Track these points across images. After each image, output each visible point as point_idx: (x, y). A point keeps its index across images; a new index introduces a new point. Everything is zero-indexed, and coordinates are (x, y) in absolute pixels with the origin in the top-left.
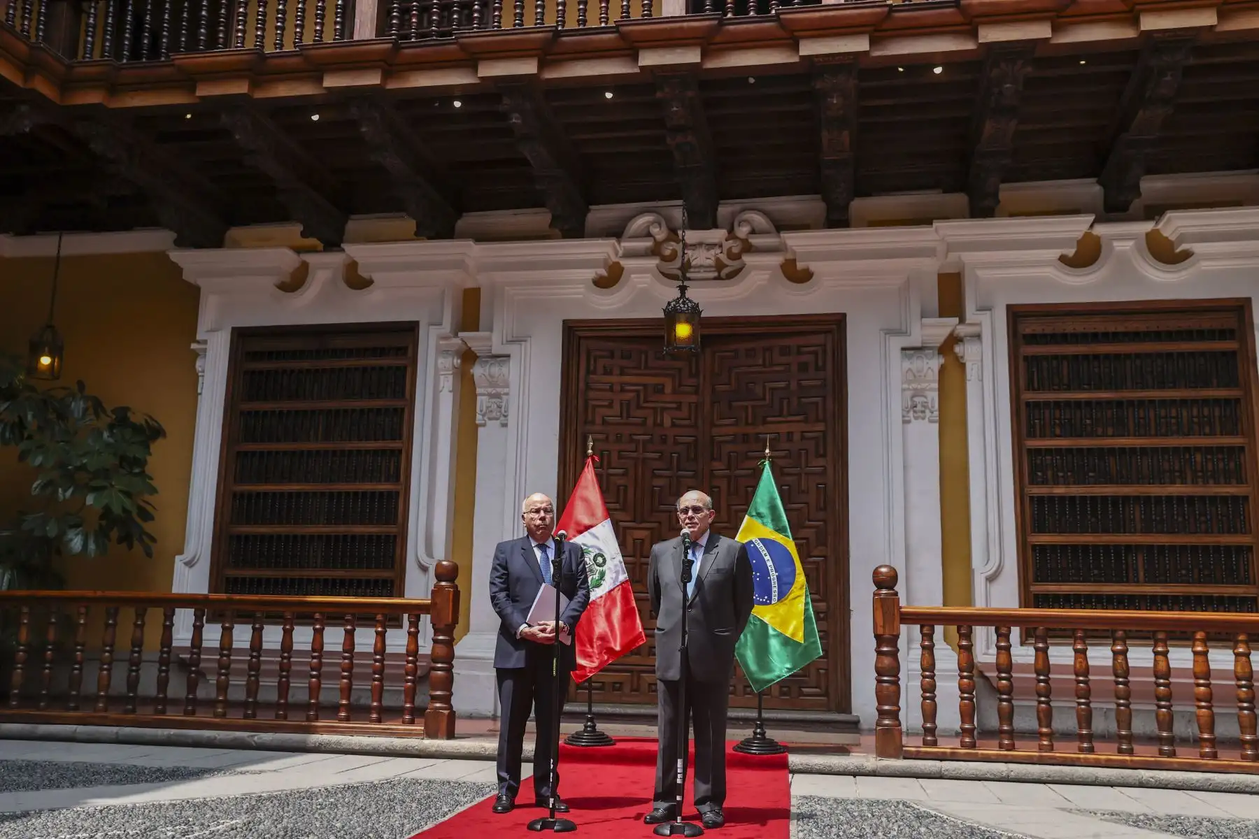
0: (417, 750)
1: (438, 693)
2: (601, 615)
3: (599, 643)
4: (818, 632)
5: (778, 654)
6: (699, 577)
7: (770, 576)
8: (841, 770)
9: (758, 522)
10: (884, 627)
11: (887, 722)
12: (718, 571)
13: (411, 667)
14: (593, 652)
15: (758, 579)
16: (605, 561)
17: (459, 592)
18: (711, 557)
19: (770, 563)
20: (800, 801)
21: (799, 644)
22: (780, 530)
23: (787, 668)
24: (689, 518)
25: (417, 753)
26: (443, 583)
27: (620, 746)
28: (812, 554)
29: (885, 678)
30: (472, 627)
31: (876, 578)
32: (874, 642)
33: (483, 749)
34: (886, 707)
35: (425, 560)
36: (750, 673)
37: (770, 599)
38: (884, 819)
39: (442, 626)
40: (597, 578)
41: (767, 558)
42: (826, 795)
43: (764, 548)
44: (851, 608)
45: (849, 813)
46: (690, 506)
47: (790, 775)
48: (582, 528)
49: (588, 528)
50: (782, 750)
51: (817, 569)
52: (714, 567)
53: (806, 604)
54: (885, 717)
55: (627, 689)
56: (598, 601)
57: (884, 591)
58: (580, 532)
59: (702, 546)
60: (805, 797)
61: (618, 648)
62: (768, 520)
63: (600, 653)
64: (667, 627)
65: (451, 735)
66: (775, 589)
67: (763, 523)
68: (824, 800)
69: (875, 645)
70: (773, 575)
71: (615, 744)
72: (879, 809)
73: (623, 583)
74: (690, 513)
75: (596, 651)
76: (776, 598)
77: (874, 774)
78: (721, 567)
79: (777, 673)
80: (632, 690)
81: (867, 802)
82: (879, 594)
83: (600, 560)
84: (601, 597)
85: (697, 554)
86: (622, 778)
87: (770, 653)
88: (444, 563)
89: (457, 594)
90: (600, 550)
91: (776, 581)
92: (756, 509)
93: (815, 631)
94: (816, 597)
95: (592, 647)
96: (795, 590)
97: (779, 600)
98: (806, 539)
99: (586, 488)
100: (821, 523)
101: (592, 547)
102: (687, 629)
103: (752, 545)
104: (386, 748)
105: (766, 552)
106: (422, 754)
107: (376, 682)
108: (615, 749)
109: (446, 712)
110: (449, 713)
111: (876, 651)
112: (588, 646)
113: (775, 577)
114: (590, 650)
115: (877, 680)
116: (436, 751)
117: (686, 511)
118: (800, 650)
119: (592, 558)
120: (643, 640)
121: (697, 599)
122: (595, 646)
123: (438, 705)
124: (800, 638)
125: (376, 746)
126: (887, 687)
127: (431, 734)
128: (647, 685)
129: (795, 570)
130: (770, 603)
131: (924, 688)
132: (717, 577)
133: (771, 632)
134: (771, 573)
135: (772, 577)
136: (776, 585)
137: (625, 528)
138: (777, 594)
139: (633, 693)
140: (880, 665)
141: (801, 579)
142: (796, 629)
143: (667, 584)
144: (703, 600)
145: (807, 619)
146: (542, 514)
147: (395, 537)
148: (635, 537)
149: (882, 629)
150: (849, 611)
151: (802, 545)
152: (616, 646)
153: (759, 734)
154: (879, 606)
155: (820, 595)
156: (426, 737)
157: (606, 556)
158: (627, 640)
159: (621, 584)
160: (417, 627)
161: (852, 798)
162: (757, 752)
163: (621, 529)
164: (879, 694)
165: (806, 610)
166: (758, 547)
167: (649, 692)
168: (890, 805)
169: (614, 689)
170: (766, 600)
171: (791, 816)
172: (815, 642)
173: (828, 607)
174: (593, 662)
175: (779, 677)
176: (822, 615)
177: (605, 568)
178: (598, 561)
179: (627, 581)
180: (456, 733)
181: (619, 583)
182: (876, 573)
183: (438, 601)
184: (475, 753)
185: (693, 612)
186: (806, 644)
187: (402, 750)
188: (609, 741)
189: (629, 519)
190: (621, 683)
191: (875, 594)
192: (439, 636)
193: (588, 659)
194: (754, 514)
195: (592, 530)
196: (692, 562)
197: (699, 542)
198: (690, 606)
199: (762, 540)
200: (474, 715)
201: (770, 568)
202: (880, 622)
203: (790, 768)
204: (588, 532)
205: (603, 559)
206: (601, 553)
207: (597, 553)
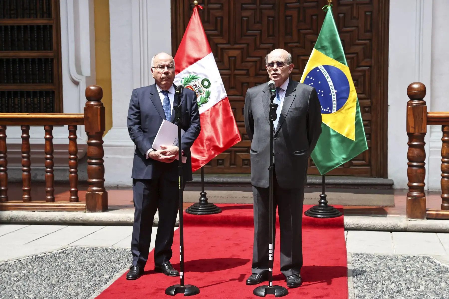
0: (82, 220)
1: (94, 180)
2: (208, 123)
3: (208, 143)
4: (363, 120)
5: (337, 148)
6: (282, 115)
7: (331, 93)
8: (382, 228)
9: (322, 53)
10: (414, 128)
11: (415, 194)
12: (296, 109)
13: (73, 163)
14: (204, 149)
15: (322, 95)
16: (209, 84)
17: (104, 108)
18: (291, 98)
19: (331, 84)
20: (354, 258)
21: (352, 141)
22: (339, 58)
23: (343, 158)
24: (274, 70)
25: (82, 222)
26: (92, 103)
27: (225, 213)
28: (361, 65)
29: (415, 164)
30: (114, 124)
31: (410, 92)
34: (415, 184)
35: (76, 77)
36: (318, 162)
37: (331, 109)
38: (414, 275)
39: (93, 133)
40: (205, 97)
41: (329, 79)
42: (372, 253)
43: (326, 72)
44: (389, 104)
45: (389, 269)
46: (275, 62)
47: (346, 232)
48: (192, 61)
49: (196, 60)
50: (339, 214)
51: (364, 76)
52: (293, 106)
53: (357, 113)
54: (414, 190)
55: (227, 164)
56: (206, 113)
57: (415, 102)
58: (191, 63)
59: (284, 90)
60: (357, 254)
61: (221, 146)
62: (330, 51)
63: (209, 150)
64: (259, 150)
65: (105, 208)
66: (334, 102)
67: (326, 54)
68: (369, 257)
70: (333, 92)
71: (221, 212)
72: (411, 265)
73: (224, 99)
74: (275, 66)
76: (336, 109)
77: (405, 230)
78: (298, 106)
79: (336, 162)
80: (231, 164)
81: (402, 258)
82: (412, 104)
83: (206, 83)
84: (208, 110)
86: (228, 240)
87: (332, 148)
88: (92, 88)
89: (103, 110)
90: (206, 76)
91: (335, 96)
92: (321, 44)
93: (363, 133)
94: (362, 96)
95: (203, 145)
96: (349, 102)
98: (357, 53)
99: (194, 30)
100: (368, 41)
101: (200, 74)
102: (274, 152)
104: (60, 220)
105: (328, 75)
106: (85, 222)
107: (49, 174)
108: (222, 217)
109: (101, 193)
110: (103, 194)
111: (409, 145)
112: (200, 145)
113: (335, 93)
114: (202, 148)
115: (408, 165)
116: (95, 220)
117: (272, 64)
118: (352, 145)
119: (200, 82)
120: (239, 139)
121: (281, 130)
122: (205, 145)
123: (95, 189)
124: (352, 137)
125: (52, 218)
126: (416, 170)
127: (91, 208)
128: (241, 161)
130: (331, 112)
131: (443, 169)
133: (332, 133)
134: (332, 91)
135: (332, 94)
136: (336, 99)
137: (222, 49)
138: (336, 105)
139: (232, 166)
140: (410, 155)
141: (353, 94)
142: (350, 131)
143: (258, 119)
144: (285, 132)
145: (357, 124)
146: (166, 69)
147: (52, 60)
148: (230, 55)
149: (413, 129)
150: (387, 106)
151: (353, 58)
152: (219, 144)
153: (323, 203)
154: (411, 112)
155: (366, 95)
156: (87, 211)
157: (210, 80)
158: (228, 140)
159: (222, 100)
160: (75, 134)
161: (391, 255)
162: (322, 216)
163: (219, 51)
164: (410, 174)
165: (357, 117)
166: (323, 72)
167: (243, 165)
168: (418, 260)
169: (218, 164)
170: (329, 110)
171: (349, 273)
172: (363, 140)
173: (372, 103)
174: (204, 156)
175: (337, 164)
176: (367, 109)
177: (210, 89)
178: (204, 85)
179: (226, 98)
180: (109, 204)
181: (221, 100)
182: (410, 89)
183: (89, 115)
184: (123, 221)
185: (278, 139)
186: (357, 141)
187: (70, 221)
188: (218, 210)
189: (225, 42)
190: (223, 160)
191: (408, 104)
192: (92, 140)
193: (201, 154)
194: (319, 47)
195: (199, 62)
198: (276, 136)
199: (325, 66)
200: (119, 186)
201: (331, 87)
202: (412, 124)
203: (345, 227)
204: (197, 63)
205: (208, 83)
206: (207, 78)
207: (204, 78)
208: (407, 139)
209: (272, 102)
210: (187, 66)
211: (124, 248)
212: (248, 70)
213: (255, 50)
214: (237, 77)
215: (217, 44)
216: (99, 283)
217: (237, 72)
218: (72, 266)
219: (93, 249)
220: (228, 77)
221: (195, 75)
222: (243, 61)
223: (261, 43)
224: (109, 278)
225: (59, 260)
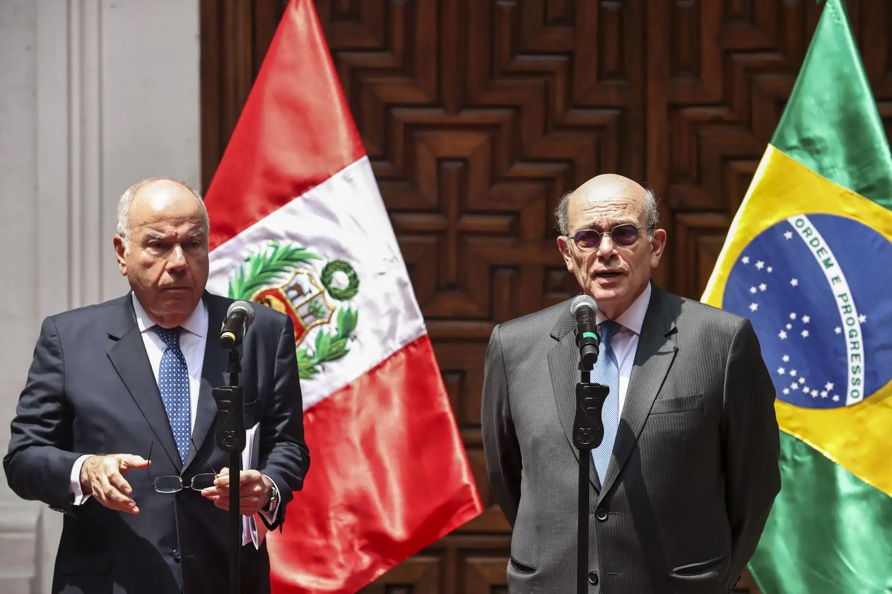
2: (349, 440)
3: (349, 519)
6: (624, 427)
7: (841, 326)
9: (804, 163)
12: (678, 403)
14: (329, 547)
15: (806, 333)
16: (354, 282)
18: (659, 363)
19: (840, 287)
22: (871, 190)
24: (602, 258)
37: (842, 390)
40: (334, 333)
41: (833, 271)
43: (823, 244)
46: (604, 225)
49: (301, 187)
52: (668, 394)
56: (338, 397)
58: (281, 199)
59: (631, 333)
61: (397, 531)
63: (349, 549)
64: (542, 561)
66: (856, 363)
67: (822, 171)
73: (413, 344)
74: (607, 244)
75: (337, 544)
76: (861, 388)
78: (684, 393)
83: (341, 279)
84: (348, 388)
85: (618, 354)
90: (339, 249)
92: (799, 129)
95: (324, 530)
101: (317, 241)
102: (595, 568)
103: (789, 235)
105: (829, 254)
112: (313, 531)
113: (857, 327)
114: (320, 542)
119: (317, 275)
121: (621, 487)
122: (334, 530)
130: (843, 403)
132: (673, 423)
134: (844, 317)
135: (847, 329)
136: (861, 351)
138: (861, 375)
144: (637, 496)
152: (393, 524)
157: (357, 267)
158: (426, 509)
159: (406, 348)
166: (807, 241)
170: (831, 394)
174: (328, 575)
177: (355, 303)
178: (333, 285)
179: (422, 339)
181: (399, 346)
185: (613, 520)
193: (314, 567)
194: (793, 141)
196: (602, 392)
197: (620, 320)
198: (605, 507)
201: (840, 302)
205: (350, 278)
206: (343, 258)
207: (331, 260)
209: (586, 377)
210: (264, 213)
212: (517, 213)
215: (388, 107)
217: (469, 221)
220: (432, 240)
221: (296, 245)
222: (494, 179)
223: (572, 104)
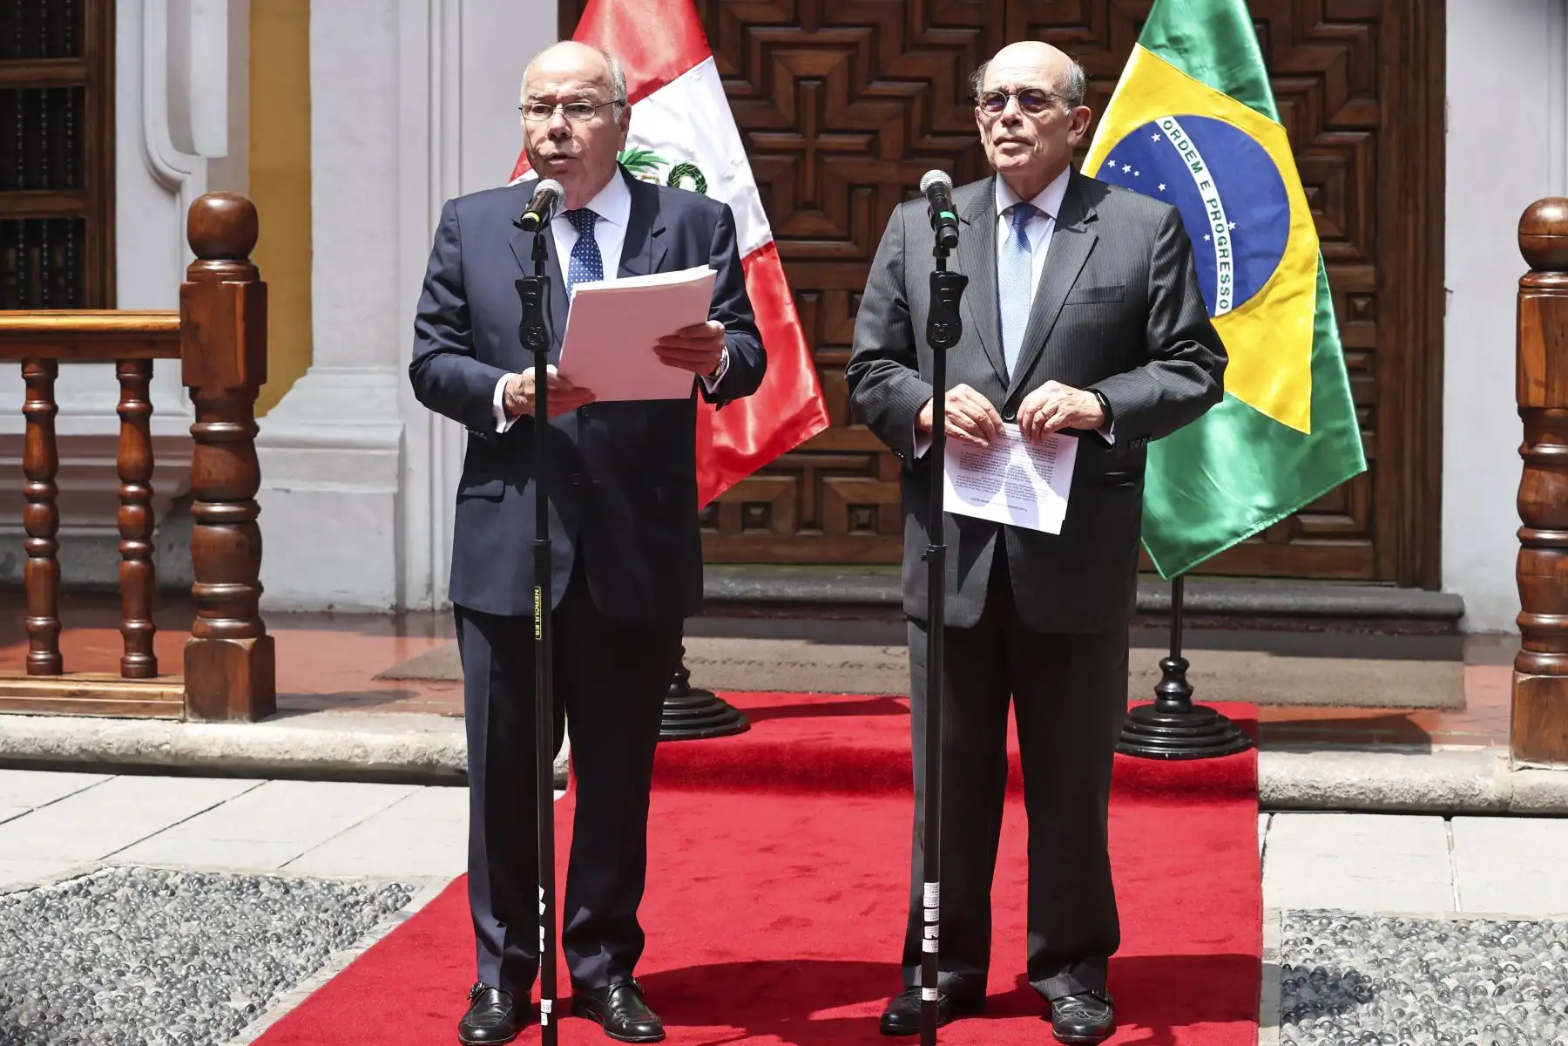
0: (168, 753)
1: (220, 589)
4: (1346, 350)
5: (1232, 467)
7: (1210, 233)
8: (1410, 799)
9: (1170, 62)
10: (1547, 386)
11: (1545, 660)
12: (1097, 294)
13: (134, 514)
16: (702, 186)
17: (264, 286)
19: (1209, 193)
20: (1290, 934)
21: (1294, 436)
22: (1241, 91)
23: (1261, 509)
25: (169, 761)
26: (215, 265)
27: (761, 734)
28: (1335, 121)
29: (1547, 535)
30: (317, 354)
31: (1528, 238)
32: (1517, 427)
33: (358, 751)
34: (1546, 619)
35: (169, 160)
36: (1154, 524)
37: (1212, 299)
38: (1532, 1004)
39: (216, 393)
41: (1202, 176)
42: (1364, 908)
43: (1192, 147)
44: (1448, 284)
45: (1432, 979)
47: (1263, 818)
50: (1240, 742)
51: (1350, 166)
52: (1085, 283)
53: (1321, 317)
54: (1542, 646)
55: (784, 523)
57: (1552, 279)
60: (1305, 917)
61: (750, 449)
62: (1205, 57)
65: (264, 706)
66: (1225, 273)
67: (1191, 71)
68: (1357, 925)
69: (1519, 438)
70: (1221, 229)
71: (746, 728)
72: (1519, 960)
76: (1230, 298)
77: (1502, 809)
79: (1229, 523)
80: (800, 524)
81: (1484, 930)
82: (1538, 288)
83: (687, 185)
86: (768, 850)
87: (1209, 465)
88: (215, 203)
89: (257, 294)
90: (687, 152)
91: (1228, 246)
92: (1167, 27)
93: (1345, 400)
94: (1340, 248)
96: (1286, 274)
97: (1238, 303)
98: (1320, 75)
100: (1364, 28)
101: (664, 144)
103: (1156, 137)
104: (83, 751)
105: (1199, 158)
106: (182, 763)
107: (39, 560)
108: (747, 749)
109: (246, 643)
110: (254, 646)
111: (1524, 456)
113: (1226, 234)
115: (1522, 540)
116: (223, 757)
118: (1302, 452)
120: (822, 422)
123: (222, 623)
124: (1299, 418)
125: (50, 743)
126: (1552, 563)
127: (207, 706)
128: (844, 510)
129: (1286, 213)
130: (1212, 314)
134: (1213, 224)
135: (1216, 236)
136: (1230, 259)
137: (769, 46)
138: (1230, 285)
139: (803, 533)
140: (1531, 497)
141: (1304, 239)
142: (1289, 391)
145: (1321, 364)
147: (79, 93)
148: (800, 72)
149: (1542, 391)
150: (1443, 291)
151: (1303, 93)
153: (1175, 696)
154: (1534, 322)
155: (1356, 244)
156: (192, 716)
157: (704, 171)
159: (752, 256)
160: (143, 396)
161: (1441, 917)
162: (1167, 752)
163: (756, 52)
164: (1529, 579)
165: (1320, 336)
166: (1176, 143)
167: (850, 529)
168: (1548, 938)
169: (748, 523)
171: (1270, 992)
172: (1345, 432)
173: (1380, 278)
175: (1236, 534)
176: (1361, 303)
179: (768, 247)
180: (278, 691)
182: (1529, 223)
183: (202, 316)
184: (336, 762)
186: (1319, 435)
187: (124, 755)
188: (735, 719)
189: (779, 16)
190: (767, 506)
191: (1523, 287)
192: (212, 421)
194: (1161, 39)
199: (1186, 120)
200: (338, 608)
201: (1209, 209)
202: (1537, 371)
203: (1262, 796)
204: (651, 101)
205: (697, 183)
206: (691, 163)
207: (678, 164)
208: (1516, 430)
211: (328, 877)
212: (875, 132)
213: (904, 50)
214: (829, 159)
215: (746, 25)
216: (207, 1033)
217: (827, 140)
218: (107, 950)
219: (201, 881)
220: (789, 159)
221: (643, 148)
222: (852, 97)
223: (931, 22)
224: (252, 1009)
225: (58, 926)
